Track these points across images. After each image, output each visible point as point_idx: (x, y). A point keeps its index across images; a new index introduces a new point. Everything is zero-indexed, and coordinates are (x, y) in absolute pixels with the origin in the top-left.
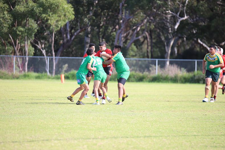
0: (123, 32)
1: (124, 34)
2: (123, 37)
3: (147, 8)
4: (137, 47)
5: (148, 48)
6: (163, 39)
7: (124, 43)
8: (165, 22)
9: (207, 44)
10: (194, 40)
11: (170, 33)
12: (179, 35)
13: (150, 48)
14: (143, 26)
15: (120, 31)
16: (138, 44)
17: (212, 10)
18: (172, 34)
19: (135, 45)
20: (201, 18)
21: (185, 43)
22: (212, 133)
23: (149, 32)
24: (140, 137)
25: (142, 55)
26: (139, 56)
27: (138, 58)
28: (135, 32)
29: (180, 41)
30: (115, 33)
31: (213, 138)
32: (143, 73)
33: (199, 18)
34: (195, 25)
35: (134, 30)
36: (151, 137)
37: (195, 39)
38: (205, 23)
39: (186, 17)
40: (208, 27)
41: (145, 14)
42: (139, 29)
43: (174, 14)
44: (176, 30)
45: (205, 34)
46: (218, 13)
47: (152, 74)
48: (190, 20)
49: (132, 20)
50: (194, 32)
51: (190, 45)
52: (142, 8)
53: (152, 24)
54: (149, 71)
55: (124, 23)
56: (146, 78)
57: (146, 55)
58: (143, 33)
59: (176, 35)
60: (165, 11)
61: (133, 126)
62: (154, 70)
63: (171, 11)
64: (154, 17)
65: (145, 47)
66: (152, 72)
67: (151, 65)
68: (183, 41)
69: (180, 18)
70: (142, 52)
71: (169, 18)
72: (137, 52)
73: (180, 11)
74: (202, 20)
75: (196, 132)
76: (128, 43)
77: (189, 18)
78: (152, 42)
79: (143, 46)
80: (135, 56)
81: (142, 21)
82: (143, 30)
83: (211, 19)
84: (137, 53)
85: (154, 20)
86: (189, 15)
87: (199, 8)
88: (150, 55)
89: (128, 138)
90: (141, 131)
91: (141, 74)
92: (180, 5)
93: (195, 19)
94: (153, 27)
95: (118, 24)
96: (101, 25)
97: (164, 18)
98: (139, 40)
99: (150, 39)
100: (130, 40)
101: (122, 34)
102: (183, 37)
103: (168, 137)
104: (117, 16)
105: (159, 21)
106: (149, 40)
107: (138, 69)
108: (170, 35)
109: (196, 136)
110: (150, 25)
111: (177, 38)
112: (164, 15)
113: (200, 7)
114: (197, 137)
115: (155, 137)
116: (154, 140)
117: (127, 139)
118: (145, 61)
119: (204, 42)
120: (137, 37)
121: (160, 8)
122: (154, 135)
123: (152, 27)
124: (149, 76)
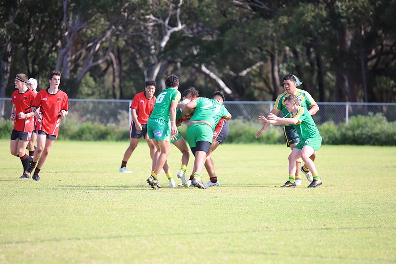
0: (69, 53)
1: (72, 56)
2: (70, 61)
3: (112, 10)
4: (95, 80)
5: (114, 81)
6: (141, 65)
7: (71, 71)
8: (144, 36)
9: (217, 73)
10: (194, 67)
11: (152, 55)
12: (169, 58)
13: (117, 80)
14: (105, 41)
15: (64, 50)
16: (97, 73)
17: (224, 14)
18: (158, 56)
19: (91, 76)
20: (206, 29)
21: (179, 72)
22: (226, 228)
23: (116, 53)
24: (102, 238)
25: (104, 93)
26: (100, 95)
27: (97, 99)
28: (92, 52)
29: (171, 68)
30: (55, 55)
31: (227, 238)
32: (106, 125)
33: (203, 27)
34: (196, 41)
35: (89, 49)
36: (121, 237)
37: (197, 65)
38: (213, 38)
39: (180, 27)
40: (219, 44)
41: (108, 20)
42: (98, 46)
43: (161, 21)
44: (162, 50)
45: (214, 56)
46: (235, 21)
47: (122, 126)
48: (188, 31)
49: (86, 31)
50: (195, 52)
51: (188, 76)
52: (103, 10)
53: (121, 39)
54: (117, 121)
55: (72, 36)
56: (112, 134)
57: (111, 93)
58: (105, 55)
59: (164, 58)
60: (143, 15)
61: (88, 219)
62: (126, 120)
63: (153, 16)
64: (123, 26)
65: (109, 79)
66: (122, 122)
67: (120, 111)
68: (176, 69)
69: (170, 27)
70: (104, 88)
71: (150, 28)
72: (96, 87)
73: (170, 15)
74: (207, 31)
75: (199, 227)
76: (78, 72)
77: (185, 28)
78: (121, 71)
79: (106, 77)
80: (93, 94)
81: (104, 33)
82: (105, 50)
83: (223, 29)
84: (95, 90)
85: (125, 32)
86: (185, 23)
87: (201, 10)
88: (118, 93)
89: (79, 239)
90: (104, 227)
91: (102, 127)
92: (169, 6)
93: (196, 31)
94: (124, 43)
95: (61, 38)
96: (30, 40)
97: (142, 28)
98: (98, 67)
99: (117, 64)
100: (82, 66)
101: (68, 56)
102: (176, 61)
103: (151, 237)
104: (59, 24)
105: (132, 32)
106: (115, 66)
107: (97, 118)
108: (153, 57)
109: (200, 233)
110: (117, 39)
111: (165, 62)
112: (142, 23)
113: (205, 9)
114: (200, 236)
115: (128, 237)
116: (126, 243)
117: (79, 242)
118: (110, 103)
119: (212, 71)
120: (94, 61)
121: (135, 11)
122: (126, 233)
123: (122, 43)
124: (116, 130)
